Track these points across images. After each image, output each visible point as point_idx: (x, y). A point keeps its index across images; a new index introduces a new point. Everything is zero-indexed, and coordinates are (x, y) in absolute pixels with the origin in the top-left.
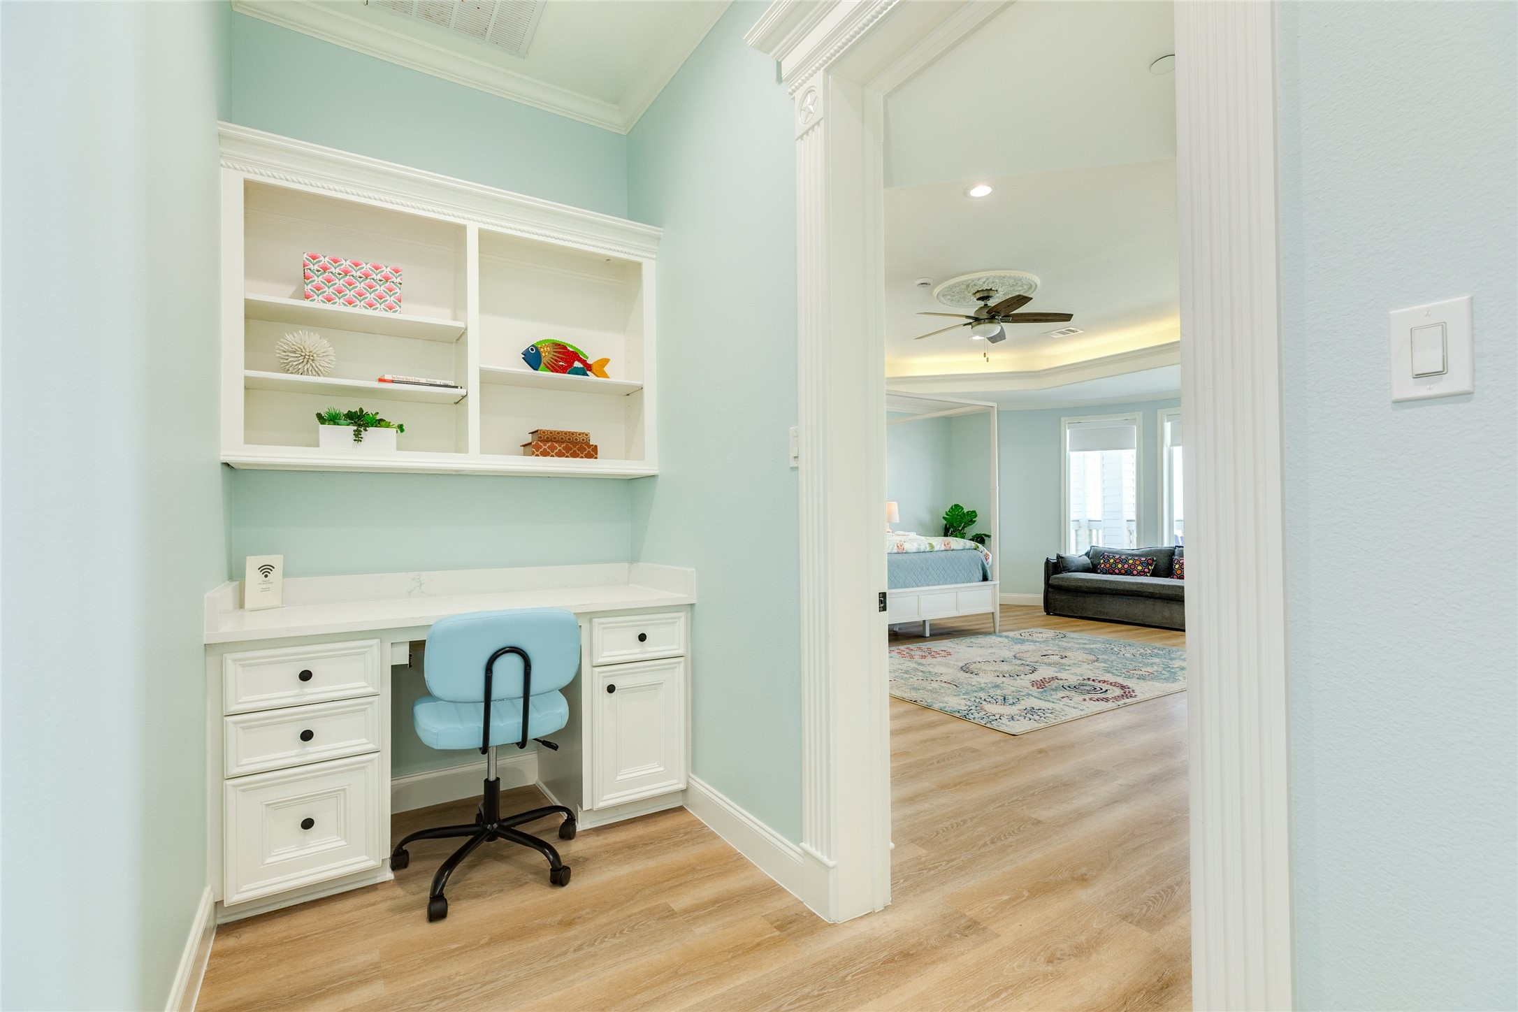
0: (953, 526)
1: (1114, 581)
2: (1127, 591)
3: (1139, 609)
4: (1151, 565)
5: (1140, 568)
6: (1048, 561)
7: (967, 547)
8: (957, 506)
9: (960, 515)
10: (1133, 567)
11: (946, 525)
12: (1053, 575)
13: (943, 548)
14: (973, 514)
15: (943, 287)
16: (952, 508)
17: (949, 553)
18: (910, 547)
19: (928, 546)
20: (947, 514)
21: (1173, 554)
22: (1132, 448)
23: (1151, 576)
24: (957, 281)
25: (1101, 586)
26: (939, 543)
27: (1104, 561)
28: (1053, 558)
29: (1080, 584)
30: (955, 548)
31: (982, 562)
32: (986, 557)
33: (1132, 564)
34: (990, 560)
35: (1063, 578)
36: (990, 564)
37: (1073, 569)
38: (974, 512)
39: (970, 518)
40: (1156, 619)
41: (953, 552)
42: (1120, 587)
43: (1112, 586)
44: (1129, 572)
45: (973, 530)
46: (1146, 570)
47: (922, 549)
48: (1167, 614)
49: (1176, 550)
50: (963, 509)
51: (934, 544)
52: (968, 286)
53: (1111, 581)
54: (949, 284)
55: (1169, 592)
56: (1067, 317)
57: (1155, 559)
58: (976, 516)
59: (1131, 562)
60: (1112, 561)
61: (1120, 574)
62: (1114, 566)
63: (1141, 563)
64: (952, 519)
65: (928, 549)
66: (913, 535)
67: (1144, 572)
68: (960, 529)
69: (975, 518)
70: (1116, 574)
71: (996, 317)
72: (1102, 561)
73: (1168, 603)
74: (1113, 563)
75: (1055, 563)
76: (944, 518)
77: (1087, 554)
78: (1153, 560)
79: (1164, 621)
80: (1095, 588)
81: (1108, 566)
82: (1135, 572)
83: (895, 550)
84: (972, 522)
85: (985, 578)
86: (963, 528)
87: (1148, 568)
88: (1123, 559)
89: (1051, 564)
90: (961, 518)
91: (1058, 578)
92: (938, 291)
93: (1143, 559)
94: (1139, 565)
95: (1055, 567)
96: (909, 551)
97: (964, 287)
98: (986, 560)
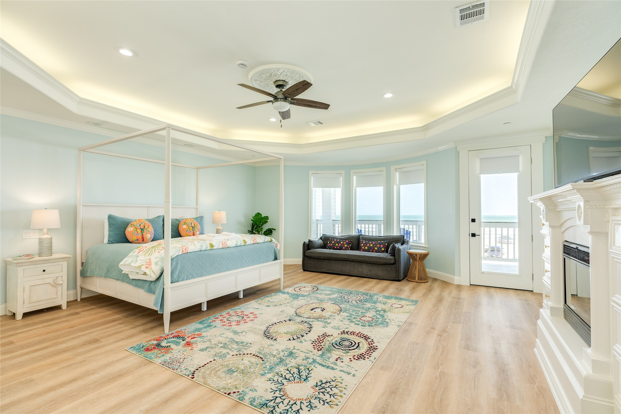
0: (256, 224)
1: (336, 254)
2: (342, 259)
3: (347, 268)
4: (350, 244)
5: (346, 246)
6: (304, 243)
7: (266, 241)
8: (258, 213)
9: (260, 219)
10: (343, 245)
11: (253, 224)
12: (307, 250)
13: (252, 242)
14: (267, 218)
15: (255, 72)
16: (256, 215)
17: (256, 245)
18: (231, 243)
19: (242, 242)
20: (253, 218)
21: (359, 238)
22: (340, 187)
23: (351, 250)
24: (264, 68)
25: (330, 256)
26: (250, 239)
27: (330, 242)
28: (307, 241)
29: (320, 255)
30: (259, 242)
31: (274, 249)
32: (276, 246)
33: (342, 244)
34: (278, 247)
35: (312, 252)
36: (278, 249)
37: (316, 247)
38: (267, 217)
39: (265, 220)
40: (355, 272)
41: (258, 245)
42: (339, 257)
43: (335, 256)
44: (341, 248)
45: (266, 227)
46: (349, 247)
47: (239, 244)
48: (360, 270)
49: (360, 236)
50: (262, 215)
51: (247, 240)
52: (271, 75)
53: (335, 254)
54: (259, 70)
55: (361, 259)
56: (325, 106)
57: (352, 241)
58: (268, 219)
59: (342, 243)
60: (333, 242)
61: (337, 249)
62: (334, 245)
63: (347, 244)
64: (256, 221)
65: (243, 244)
66: (233, 235)
67: (348, 248)
68: (260, 226)
69: (268, 220)
70: (335, 249)
71: (288, 99)
72: (328, 242)
73: (361, 264)
74: (334, 243)
75: (308, 244)
76: (252, 220)
77: (321, 238)
78: (351, 242)
79: (359, 273)
80: (327, 257)
81: (331, 245)
82: (344, 248)
83: (221, 247)
84: (266, 222)
85: (276, 259)
86: (262, 225)
87: (349, 246)
88: (338, 241)
89: (306, 245)
90: (261, 220)
91: (310, 252)
92: (252, 75)
93: (347, 241)
94: (345, 244)
95: (308, 246)
96: (230, 246)
97: (268, 75)
98: (276, 247)
